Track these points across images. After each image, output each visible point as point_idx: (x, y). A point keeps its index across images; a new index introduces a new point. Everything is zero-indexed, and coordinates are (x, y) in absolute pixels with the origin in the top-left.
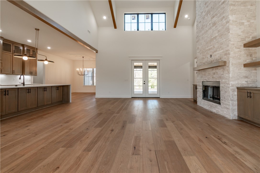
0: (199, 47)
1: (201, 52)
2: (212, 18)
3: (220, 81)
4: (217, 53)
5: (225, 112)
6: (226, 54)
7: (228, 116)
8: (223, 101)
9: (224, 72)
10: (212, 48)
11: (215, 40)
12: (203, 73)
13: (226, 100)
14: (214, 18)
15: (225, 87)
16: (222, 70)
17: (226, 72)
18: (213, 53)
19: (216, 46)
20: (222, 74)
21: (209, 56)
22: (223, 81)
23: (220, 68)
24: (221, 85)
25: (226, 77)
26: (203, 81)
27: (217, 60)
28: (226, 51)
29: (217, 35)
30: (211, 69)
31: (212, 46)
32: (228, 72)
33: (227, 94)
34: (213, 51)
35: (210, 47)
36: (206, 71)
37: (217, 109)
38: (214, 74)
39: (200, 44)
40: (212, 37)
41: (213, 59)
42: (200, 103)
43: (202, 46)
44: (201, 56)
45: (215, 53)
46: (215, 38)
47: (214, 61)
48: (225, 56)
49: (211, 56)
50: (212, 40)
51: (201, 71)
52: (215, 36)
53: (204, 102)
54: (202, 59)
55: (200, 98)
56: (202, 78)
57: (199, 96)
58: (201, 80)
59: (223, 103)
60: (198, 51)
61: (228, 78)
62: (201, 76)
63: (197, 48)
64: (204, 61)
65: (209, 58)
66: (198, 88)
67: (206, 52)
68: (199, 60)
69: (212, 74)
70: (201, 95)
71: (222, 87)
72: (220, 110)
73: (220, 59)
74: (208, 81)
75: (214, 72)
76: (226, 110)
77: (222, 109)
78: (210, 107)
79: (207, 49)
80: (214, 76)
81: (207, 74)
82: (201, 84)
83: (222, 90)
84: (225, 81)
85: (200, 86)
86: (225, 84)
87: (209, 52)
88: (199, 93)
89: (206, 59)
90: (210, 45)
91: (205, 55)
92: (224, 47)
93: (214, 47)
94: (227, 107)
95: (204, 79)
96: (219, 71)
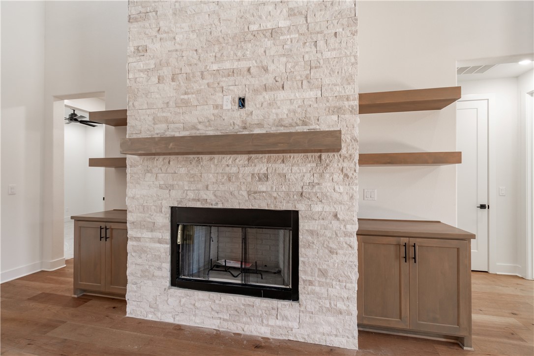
0: (150, 46)
1: (166, 72)
3: (301, 207)
4: (281, 95)
5: (326, 329)
6: (338, 111)
7: (340, 339)
8: (317, 289)
9: (321, 175)
10: (252, 71)
11: (268, 43)
12: (183, 171)
13: (334, 283)
15: (328, 234)
16: (309, 165)
17: (338, 177)
18: (256, 91)
19: (278, 67)
20: (312, 185)
21: (228, 103)
22: (318, 208)
23: (298, 157)
24: (303, 225)
25: (335, 196)
26: (176, 205)
27: (280, 123)
28: (339, 98)
29: (283, 24)
30: (242, 159)
31: (252, 64)
32: (346, 176)
33: (337, 259)
34: (256, 83)
35: (236, 65)
36: (205, 163)
37: (279, 323)
38: (260, 179)
39: (154, 33)
40: (253, 28)
41: (254, 117)
42: (148, 309)
43: (178, 47)
44: (169, 90)
45: (267, 96)
46: (273, 33)
47: (260, 125)
48: (335, 118)
49: (242, 102)
50: (249, 36)
51: (167, 161)
52: (269, 26)
53: (183, 300)
54: (172, 104)
55: (150, 283)
56: (173, 193)
57: (146, 274)
58: (164, 202)
59: (313, 292)
60: (141, 65)
61: (346, 198)
62: (162, 183)
63: (131, 49)
64: (191, 118)
65: (229, 107)
66: (138, 239)
67: (209, 79)
68: (145, 106)
69: (249, 179)
70: (160, 268)
71: (311, 232)
72: (295, 325)
73: (304, 123)
74: (220, 206)
75: (264, 170)
76: (332, 319)
77: (307, 319)
78: (226, 317)
79: (215, 67)
80: (262, 187)
81: (210, 177)
82: (165, 220)
83: (309, 245)
84: (327, 209)
85: (152, 227)
86: (325, 223)
87: (225, 82)
88: (139, 261)
89: (208, 112)
90: (239, 54)
91: (199, 92)
92: (327, 81)
93: (266, 70)
94: (340, 305)
95: (191, 195)
96: (295, 169)
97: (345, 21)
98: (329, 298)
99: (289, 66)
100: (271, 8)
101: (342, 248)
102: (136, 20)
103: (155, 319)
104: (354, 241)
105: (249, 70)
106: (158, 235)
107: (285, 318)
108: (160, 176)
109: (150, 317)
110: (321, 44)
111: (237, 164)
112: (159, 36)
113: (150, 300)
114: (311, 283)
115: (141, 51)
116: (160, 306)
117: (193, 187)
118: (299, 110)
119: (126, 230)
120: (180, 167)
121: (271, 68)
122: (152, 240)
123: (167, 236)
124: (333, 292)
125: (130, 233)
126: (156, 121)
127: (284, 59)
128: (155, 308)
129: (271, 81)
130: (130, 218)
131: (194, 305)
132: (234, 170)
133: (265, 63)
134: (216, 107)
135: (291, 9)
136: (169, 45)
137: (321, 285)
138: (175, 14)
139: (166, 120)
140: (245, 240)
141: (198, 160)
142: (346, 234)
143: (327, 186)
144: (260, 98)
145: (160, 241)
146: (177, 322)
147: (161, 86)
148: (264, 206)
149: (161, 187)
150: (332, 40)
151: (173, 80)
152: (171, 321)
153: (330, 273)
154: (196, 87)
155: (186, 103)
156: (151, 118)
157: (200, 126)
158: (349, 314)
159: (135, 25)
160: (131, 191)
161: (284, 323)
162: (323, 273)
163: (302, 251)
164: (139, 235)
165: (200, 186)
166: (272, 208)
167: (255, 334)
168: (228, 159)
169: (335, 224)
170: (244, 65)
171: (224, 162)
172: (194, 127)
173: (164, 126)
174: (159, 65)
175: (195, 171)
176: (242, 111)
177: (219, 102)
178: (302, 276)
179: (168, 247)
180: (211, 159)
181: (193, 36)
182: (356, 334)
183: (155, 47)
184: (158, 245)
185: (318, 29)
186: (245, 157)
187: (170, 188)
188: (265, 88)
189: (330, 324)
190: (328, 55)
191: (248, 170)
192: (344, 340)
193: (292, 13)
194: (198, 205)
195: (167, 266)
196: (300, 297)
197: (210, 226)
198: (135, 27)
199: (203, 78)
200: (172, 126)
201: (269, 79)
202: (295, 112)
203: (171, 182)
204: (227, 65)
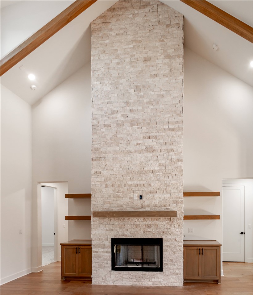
0: (102, 172)
1: (109, 183)
2: (144, 138)
3: (163, 237)
4: (156, 195)
5: (172, 280)
6: (176, 202)
7: (177, 283)
8: (169, 266)
9: (171, 225)
10: (145, 185)
11: (152, 175)
12: (117, 223)
13: (175, 264)
14: (150, 140)
15: (173, 246)
16: (166, 221)
17: (176, 226)
18: (147, 193)
19: (155, 185)
20: (167, 229)
21: (136, 197)
22: (169, 237)
23: (162, 218)
24: (164, 244)
25: (176, 232)
26: (114, 237)
27: (156, 206)
28: (177, 197)
29: (156, 169)
30: (141, 219)
31: (145, 182)
32: (179, 225)
33: (176, 255)
34: (146, 190)
35: (139, 183)
36: (126, 220)
37: (155, 280)
38: (148, 227)
39: (104, 166)
40: (146, 169)
41: (146, 203)
42: (102, 280)
43: (114, 173)
44: (110, 190)
45: (151, 195)
46: (153, 172)
47: (148, 206)
48: (175, 204)
49: (141, 197)
50: (144, 172)
51: (110, 219)
52: (152, 169)
53: (117, 275)
54: (112, 196)
55: (102, 270)
56: (113, 232)
57: (101, 266)
58: (109, 236)
59: (168, 268)
60: (98, 179)
61: (179, 233)
62: (108, 228)
63: (93, 172)
64: (120, 202)
65: (136, 199)
66: (97, 252)
67: (128, 187)
68: (100, 197)
69: (144, 227)
70: (107, 263)
71: (167, 246)
72: (162, 280)
73: (165, 206)
74: (132, 237)
75: (150, 223)
76: (174, 277)
77: (166, 278)
78: (135, 280)
79: (130, 183)
80: (149, 230)
81: (129, 226)
82: (109, 244)
83: (166, 251)
84: (173, 237)
85: (104, 247)
86: (172, 242)
87: (134, 189)
88: (98, 261)
89: (127, 200)
90: (140, 178)
91: (123, 192)
92: (172, 191)
93: (150, 185)
94: (177, 272)
95: (120, 233)
96: (161, 223)
97: (178, 170)
98: (173, 269)
99: (159, 184)
100: (152, 162)
101: (178, 251)
102: (95, 160)
103: (105, 284)
104: (182, 249)
105: (144, 185)
106: (106, 250)
107: (158, 278)
108: (107, 225)
109: (103, 284)
110: (170, 177)
111: (139, 221)
112: (106, 168)
113: (103, 277)
114: (167, 264)
115: (98, 173)
116: (107, 279)
117: (121, 230)
118: (163, 201)
119: (91, 249)
120: (116, 222)
121: (152, 185)
122: (103, 252)
123: (110, 250)
124: (175, 267)
125: (93, 249)
126: (104, 203)
127: (157, 182)
128: (105, 279)
129: (152, 189)
130: (93, 243)
131: (122, 277)
132: (138, 223)
133: (150, 183)
134: (131, 198)
135: (160, 164)
136: (111, 172)
137: (171, 265)
138: (113, 160)
139: (109, 203)
140: (142, 250)
141: (124, 219)
142: (179, 246)
143: (173, 229)
144: (148, 196)
145: (107, 252)
146: (115, 284)
147: (107, 188)
148: (150, 237)
149: (107, 230)
150: (174, 177)
151: (112, 186)
152: (112, 284)
153: (174, 260)
154: (122, 190)
155: (118, 196)
156: (102, 202)
157: (124, 206)
158: (180, 274)
159: (95, 162)
160: (94, 232)
161: (158, 280)
162: (171, 260)
163: (164, 253)
164: (97, 250)
165: (124, 229)
166: (153, 237)
167: (146, 285)
168: (136, 219)
169: (176, 243)
170: (142, 183)
171: (134, 220)
172: (122, 206)
173: (109, 205)
174: (106, 180)
175: (122, 223)
176: (141, 200)
177: (132, 196)
178: (164, 262)
179: (111, 254)
180: (129, 219)
181: (121, 169)
182: (183, 280)
183: (104, 172)
184: (106, 254)
185: (169, 172)
186: (142, 218)
187: (111, 230)
188: (150, 192)
189: (174, 278)
190: (173, 182)
191: (144, 223)
192: (178, 284)
193: (160, 165)
194: (124, 237)
195: (110, 262)
196: (163, 270)
197: (128, 245)
198: (95, 163)
199: (125, 186)
200: (112, 205)
201: (151, 189)
202: (161, 202)
203: (111, 228)
204: (135, 182)
